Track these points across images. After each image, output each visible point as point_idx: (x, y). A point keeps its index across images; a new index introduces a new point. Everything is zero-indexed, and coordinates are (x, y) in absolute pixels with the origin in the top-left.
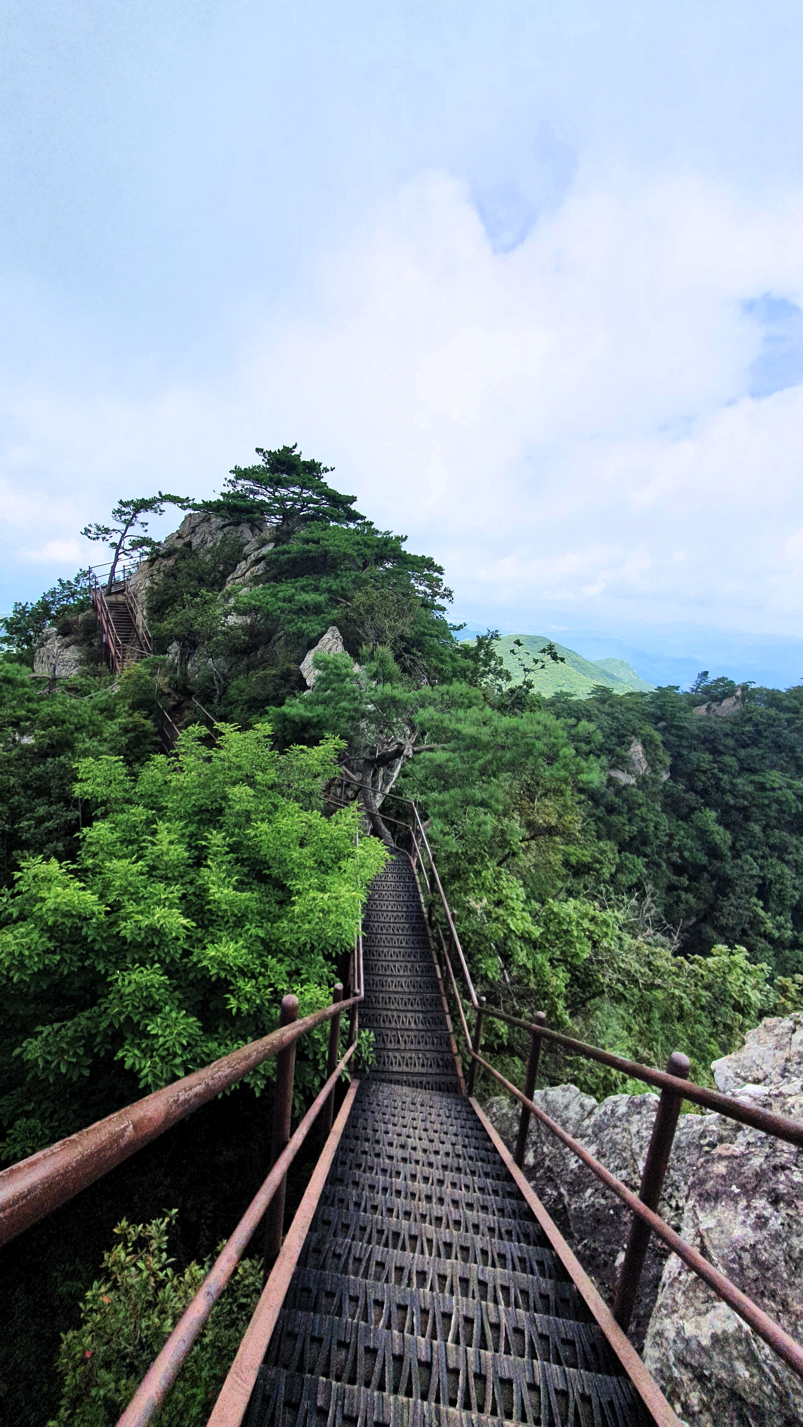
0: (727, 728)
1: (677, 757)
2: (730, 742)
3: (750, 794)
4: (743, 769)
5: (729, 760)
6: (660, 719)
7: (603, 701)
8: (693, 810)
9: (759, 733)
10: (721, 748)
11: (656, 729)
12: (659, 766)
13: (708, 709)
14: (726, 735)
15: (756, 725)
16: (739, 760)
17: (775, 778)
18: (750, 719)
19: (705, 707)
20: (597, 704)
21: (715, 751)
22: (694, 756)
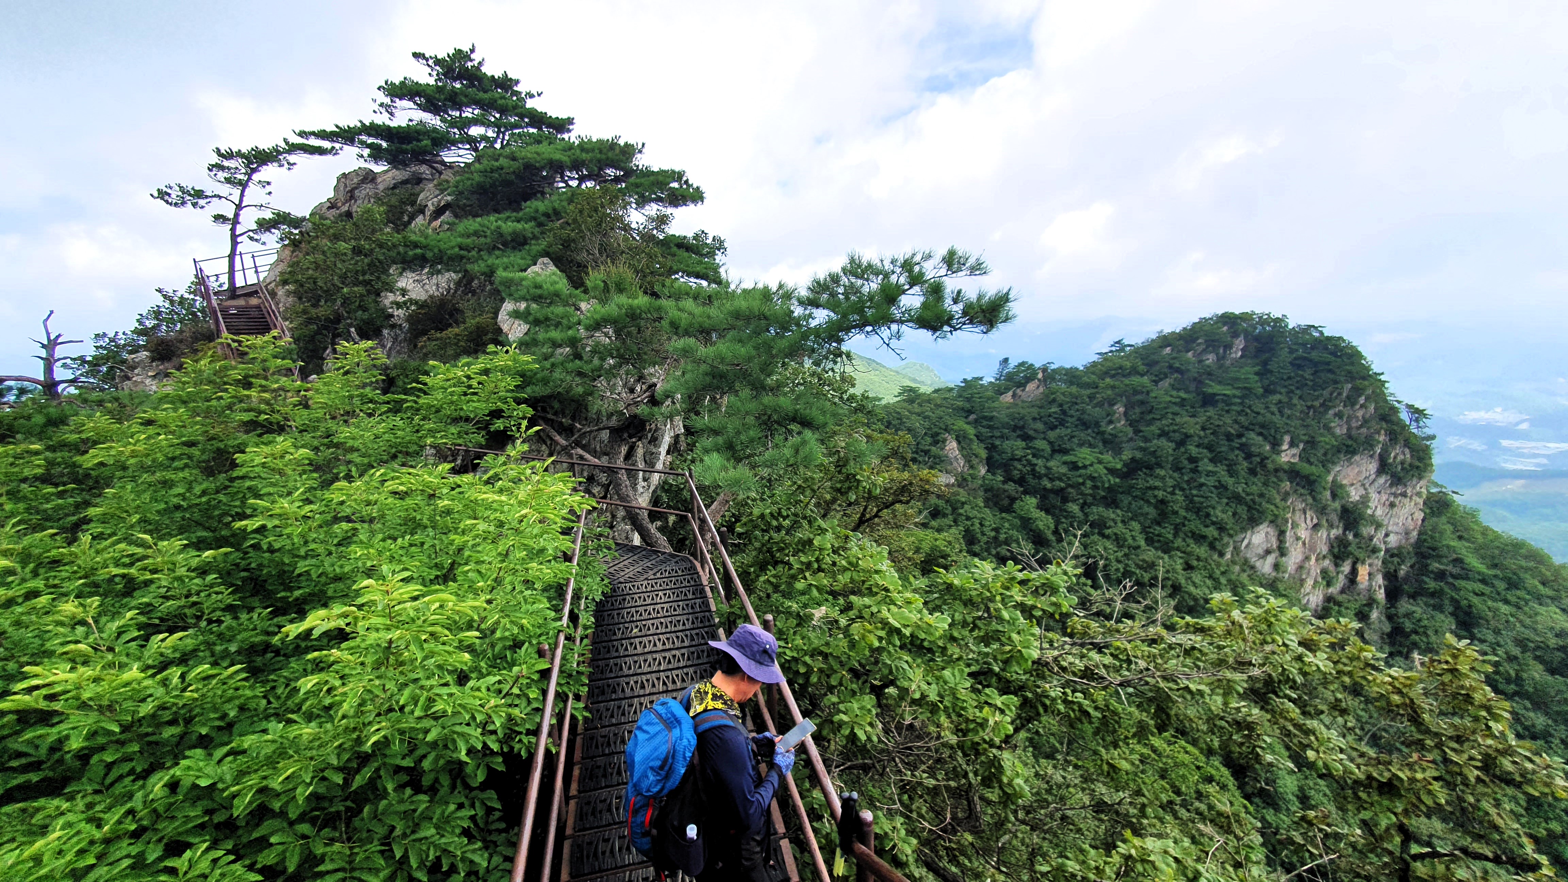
0: (1035, 412)
1: (991, 448)
2: (1039, 426)
3: (1065, 475)
4: (1054, 451)
5: (1040, 444)
6: (970, 412)
7: (911, 401)
8: (1013, 500)
9: (1064, 412)
10: (1031, 433)
11: (968, 423)
12: (975, 461)
13: (1014, 396)
14: (1034, 419)
15: (1061, 405)
16: (1051, 443)
17: (1085, 455)
18: (1054, 400)
19: (1010, 393)
20: (906, 404)
21: (1026, 438)
22: (1007, 445)
